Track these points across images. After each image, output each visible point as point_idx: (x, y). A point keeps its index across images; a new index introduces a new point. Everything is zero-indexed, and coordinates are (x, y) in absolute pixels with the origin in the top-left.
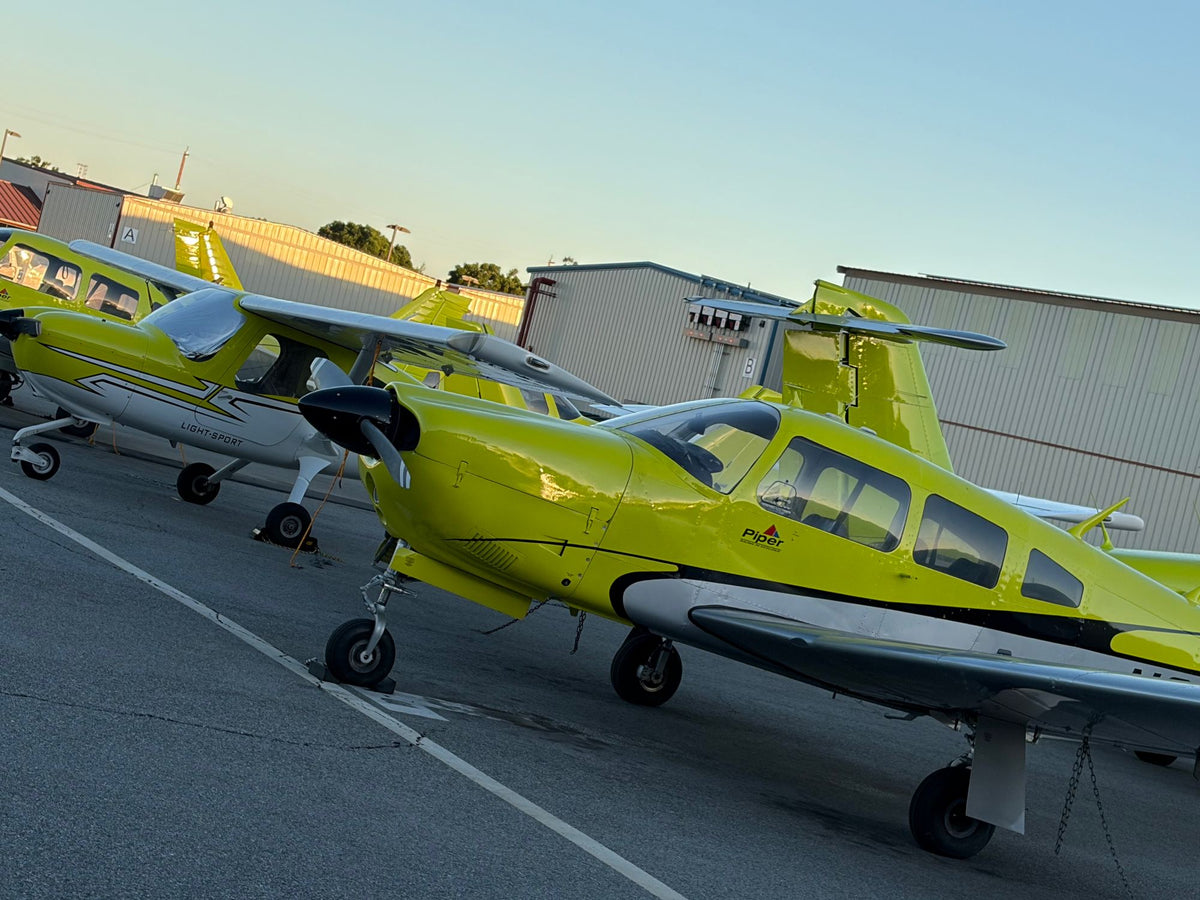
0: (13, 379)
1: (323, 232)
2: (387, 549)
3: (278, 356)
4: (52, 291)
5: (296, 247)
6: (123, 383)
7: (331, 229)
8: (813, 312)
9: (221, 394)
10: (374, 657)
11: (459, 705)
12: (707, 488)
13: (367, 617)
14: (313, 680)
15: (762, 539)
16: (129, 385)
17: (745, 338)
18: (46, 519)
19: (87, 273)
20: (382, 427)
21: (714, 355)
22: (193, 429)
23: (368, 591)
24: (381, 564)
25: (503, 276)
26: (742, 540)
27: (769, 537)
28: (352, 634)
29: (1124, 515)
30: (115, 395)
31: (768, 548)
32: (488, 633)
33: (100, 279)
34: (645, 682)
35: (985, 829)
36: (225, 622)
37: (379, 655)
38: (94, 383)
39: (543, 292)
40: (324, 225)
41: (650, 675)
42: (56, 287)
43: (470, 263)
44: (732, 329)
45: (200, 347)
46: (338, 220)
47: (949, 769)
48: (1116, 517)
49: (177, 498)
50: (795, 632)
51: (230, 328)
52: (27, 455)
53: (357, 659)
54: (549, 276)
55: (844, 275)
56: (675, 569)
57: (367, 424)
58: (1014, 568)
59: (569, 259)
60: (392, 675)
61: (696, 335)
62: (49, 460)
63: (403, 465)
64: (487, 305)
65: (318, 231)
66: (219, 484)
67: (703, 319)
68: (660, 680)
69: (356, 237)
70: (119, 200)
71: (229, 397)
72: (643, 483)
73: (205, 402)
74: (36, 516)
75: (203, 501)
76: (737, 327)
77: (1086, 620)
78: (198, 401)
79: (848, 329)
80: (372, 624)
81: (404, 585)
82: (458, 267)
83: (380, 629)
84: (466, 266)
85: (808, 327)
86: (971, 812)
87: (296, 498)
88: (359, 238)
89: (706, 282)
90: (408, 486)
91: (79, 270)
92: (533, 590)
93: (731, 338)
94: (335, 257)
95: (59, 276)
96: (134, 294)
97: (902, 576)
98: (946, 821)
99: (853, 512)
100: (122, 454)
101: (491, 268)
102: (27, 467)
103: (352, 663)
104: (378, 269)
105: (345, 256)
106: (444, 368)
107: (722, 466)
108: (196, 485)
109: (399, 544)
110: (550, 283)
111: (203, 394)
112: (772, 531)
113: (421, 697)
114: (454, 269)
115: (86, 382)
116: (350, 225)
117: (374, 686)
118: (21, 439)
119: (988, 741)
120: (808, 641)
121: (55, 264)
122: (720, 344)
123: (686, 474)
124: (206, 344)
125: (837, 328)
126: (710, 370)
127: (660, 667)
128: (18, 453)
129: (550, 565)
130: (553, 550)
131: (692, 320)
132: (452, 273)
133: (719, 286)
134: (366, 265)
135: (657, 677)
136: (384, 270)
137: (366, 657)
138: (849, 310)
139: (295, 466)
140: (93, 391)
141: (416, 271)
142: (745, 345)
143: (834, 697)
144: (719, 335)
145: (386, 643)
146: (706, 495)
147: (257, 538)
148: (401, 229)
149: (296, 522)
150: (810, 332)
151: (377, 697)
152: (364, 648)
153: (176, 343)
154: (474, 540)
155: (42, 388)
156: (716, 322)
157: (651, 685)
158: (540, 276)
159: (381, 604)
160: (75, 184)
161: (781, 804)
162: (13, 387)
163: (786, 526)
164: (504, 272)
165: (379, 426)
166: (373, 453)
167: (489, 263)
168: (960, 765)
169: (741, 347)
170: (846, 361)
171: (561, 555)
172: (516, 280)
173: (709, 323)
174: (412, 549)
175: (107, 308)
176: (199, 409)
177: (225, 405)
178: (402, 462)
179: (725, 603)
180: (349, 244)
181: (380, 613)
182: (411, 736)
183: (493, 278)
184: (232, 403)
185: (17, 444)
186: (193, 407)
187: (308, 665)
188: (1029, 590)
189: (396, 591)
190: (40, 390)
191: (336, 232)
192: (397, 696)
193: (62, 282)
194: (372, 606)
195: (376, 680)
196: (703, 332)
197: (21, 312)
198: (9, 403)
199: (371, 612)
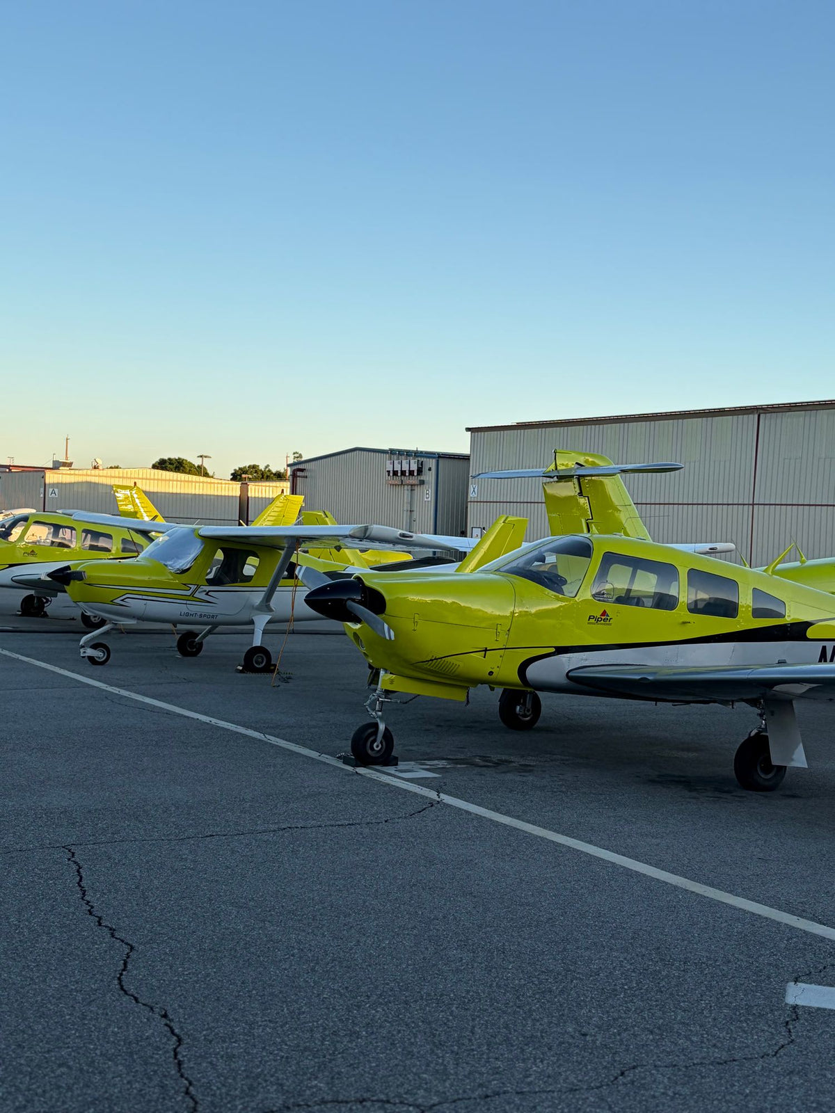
0: (45, 601)
1: (154, 467)
2: (374, 676)
3: (222, 559)
4: (62, 545)
5: (150, 479)
6: (140, 597)
7: (159, 463)
8: (556, 469)
9: (200, 590)
10: (382, 745)
11: (436, 762)
12: (561, 596)
13: (373, 721)
14: (349, 768)
15: (600, 619)
16: (144, 597)
17: (422, 479)
18: (124, 693)
19: (79, 529)
20: (360, 602)
21: (406, 492)
22: (187, 614)
23: (370, 705)
24: (373, 686)
25: (261, 470)
26: (588, 623)
27: (603, 618)
28: (366, 734)
29: (726, 544)
30: (136, 605)
31: (604, 624)
32: (406, 703)
33: (87, 531)
34: (522, 716)
35: (782, 769)
36: (274, 740)
37: (384, 743)
38: (122, 600)
39: (299, 477)
40: (154, 462)
41: (524, 710)
42: (63, 541)
43: (242, 466)
44: (413, 475)
45: (181, 565)
46: (162, 457)
47: (750, 738)
48: (720, 546)
49: (179, 656)
50: (639, 674)
51: (195, 550)
52: (90, 652)
53: (372, 749)
54: (301, 467)
55: (470, 433)
56: (553, 650)
57: (350, 603)
58: (745, 601)
59: (297, 453)
60: (394, 754)
61: (393, 482)
62: (104, 652)
63: (386, 626)
64: (262, 490)
65: (151, 466)
66: (202, 642)
67: (395, 473)
68: (530, 712)
69: (175, 466)
70: (43, 474)
71: (205, 591)
72: (524, 602)
73: (190, 598)
74: (117, 692)
75: (195, 654)
76: (415, 474)
77: (791, 624)
78: (186, 598)
79: (579, 476)
80: (376, 726)
81: (390, 697)
82: (235, 470)
83: (382, 727)
84: (240, 469)
85: (555, 479)
86: (776, 761)
87: (257, 641)
88: (177, 465)
89: (392, 452)
90: (393, 638)
91: (72, 529)
92: (467, 682)
93: (413, 480)
94: (173, 481)
95: (61, 535)
96: (109, 536)
97: (684, 623)
98: (759, 769)
99: (635, 587)
100: (128, 633)
101: (254, 467)
102: (91, 659)
103: (370, 752)
104: (200, 482)
105: (179, 479)
106: (335, 548)
107: (566, 581)
108: (189, 645)
109: (382, 673)
110: (302, 470)
111: (188, 593)
112: (604, 613)
113: (413, 763)
114: (233, 472)
115: (118, 601)
116: (169, 459)
117: (386, 764)
118: (85, 643)
119: (772, 715)
120: (650, 678)
121: (57, 528)
122: (408, 485)
123: (548, 591)
124: (183, 563)
125: (572, 476)
126: (405, 501)
127: (529, 705)
128: (84, 652)
129: (479, 665)
130: (479, 656)
131: (389, 475)
132: (232, 474)
133: (400, 453)
134: (192, 482)
135: (528, 711)
136: (203, 482)
137: (377, 746)
138: (577, 463)
139: (252, 622)
140: (122, 605)
141: (212, 477)
142: (422, 483)
143: (656, 705)
144: (407, 480)
145: (388, 736)
146: (561, 600)
147: (241, 672)
148: (206, 457)
149: (262, 657)
150: (557, 482)
151: (391, 770)
152: (375, 741)
153: (166, 565)
154: (431, 660)
155: (91, 610)
156: (403, 473)
157: (525, 716)
158: (295, 467)
159: (379, 711)
160: (10, 470)
161: (653, 782)
162: (46, 605)
163: (612, 608)
164: (262, 467)
165: (357, 603)
166: (356, 620)
167: (252, 464)
168: (756, 734)
169: (420, 485)
170: (581, 494)
171: (485, 657)
172: (269, 471)
173: (399, 474)
174: (391, 673)
175: (92, 548)
176: (188, 602)
177: (203, 596)
178: (385, 624)
179: (587, 663)
180: (172, 470)
181: (378, 717)
182: (433, 795)
183: (256, 472)
184: (207, 594)
185: (83, 647)
186: (185, 602)
187: (338, 758)
188: (758, 613)
189: (387, 702)
190: (90, 611)
191: (162, 465)
192: (402, 765)
193: (65, 538)
194: (374, 713)
195: (387, 759)
196: (397, 480)
197: (68, 568)
198: (45, 615)
199: (374, 718)
